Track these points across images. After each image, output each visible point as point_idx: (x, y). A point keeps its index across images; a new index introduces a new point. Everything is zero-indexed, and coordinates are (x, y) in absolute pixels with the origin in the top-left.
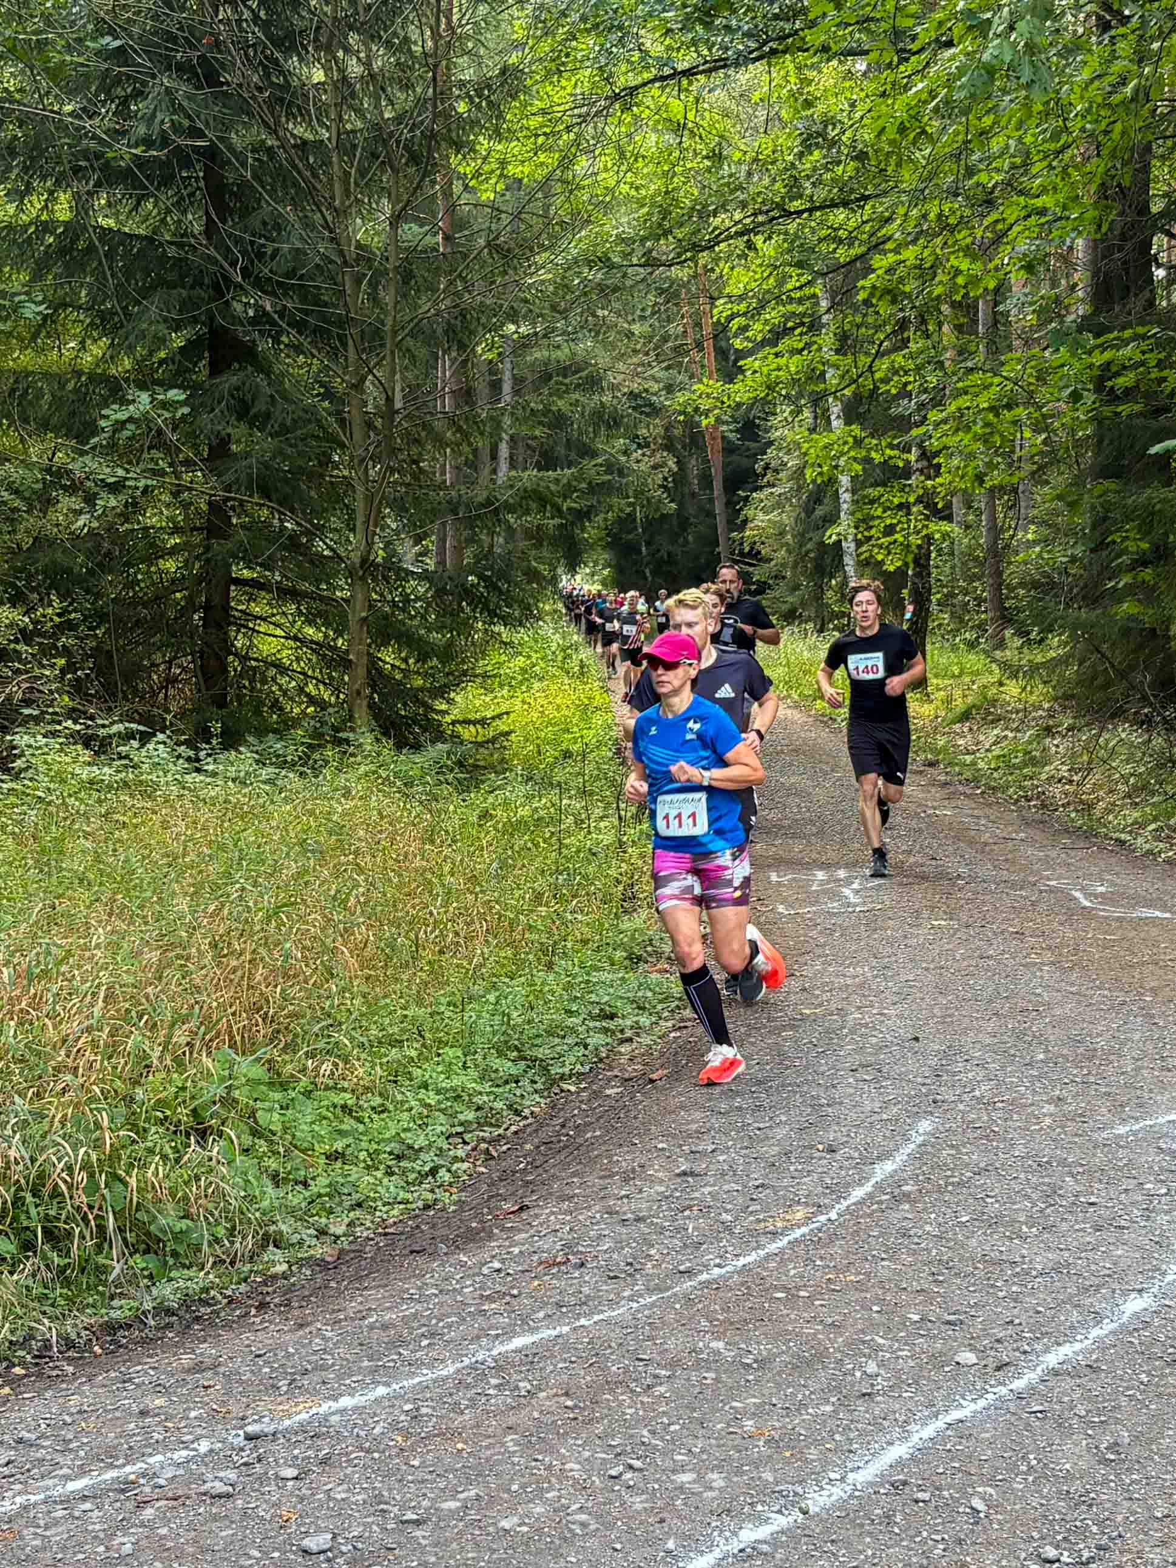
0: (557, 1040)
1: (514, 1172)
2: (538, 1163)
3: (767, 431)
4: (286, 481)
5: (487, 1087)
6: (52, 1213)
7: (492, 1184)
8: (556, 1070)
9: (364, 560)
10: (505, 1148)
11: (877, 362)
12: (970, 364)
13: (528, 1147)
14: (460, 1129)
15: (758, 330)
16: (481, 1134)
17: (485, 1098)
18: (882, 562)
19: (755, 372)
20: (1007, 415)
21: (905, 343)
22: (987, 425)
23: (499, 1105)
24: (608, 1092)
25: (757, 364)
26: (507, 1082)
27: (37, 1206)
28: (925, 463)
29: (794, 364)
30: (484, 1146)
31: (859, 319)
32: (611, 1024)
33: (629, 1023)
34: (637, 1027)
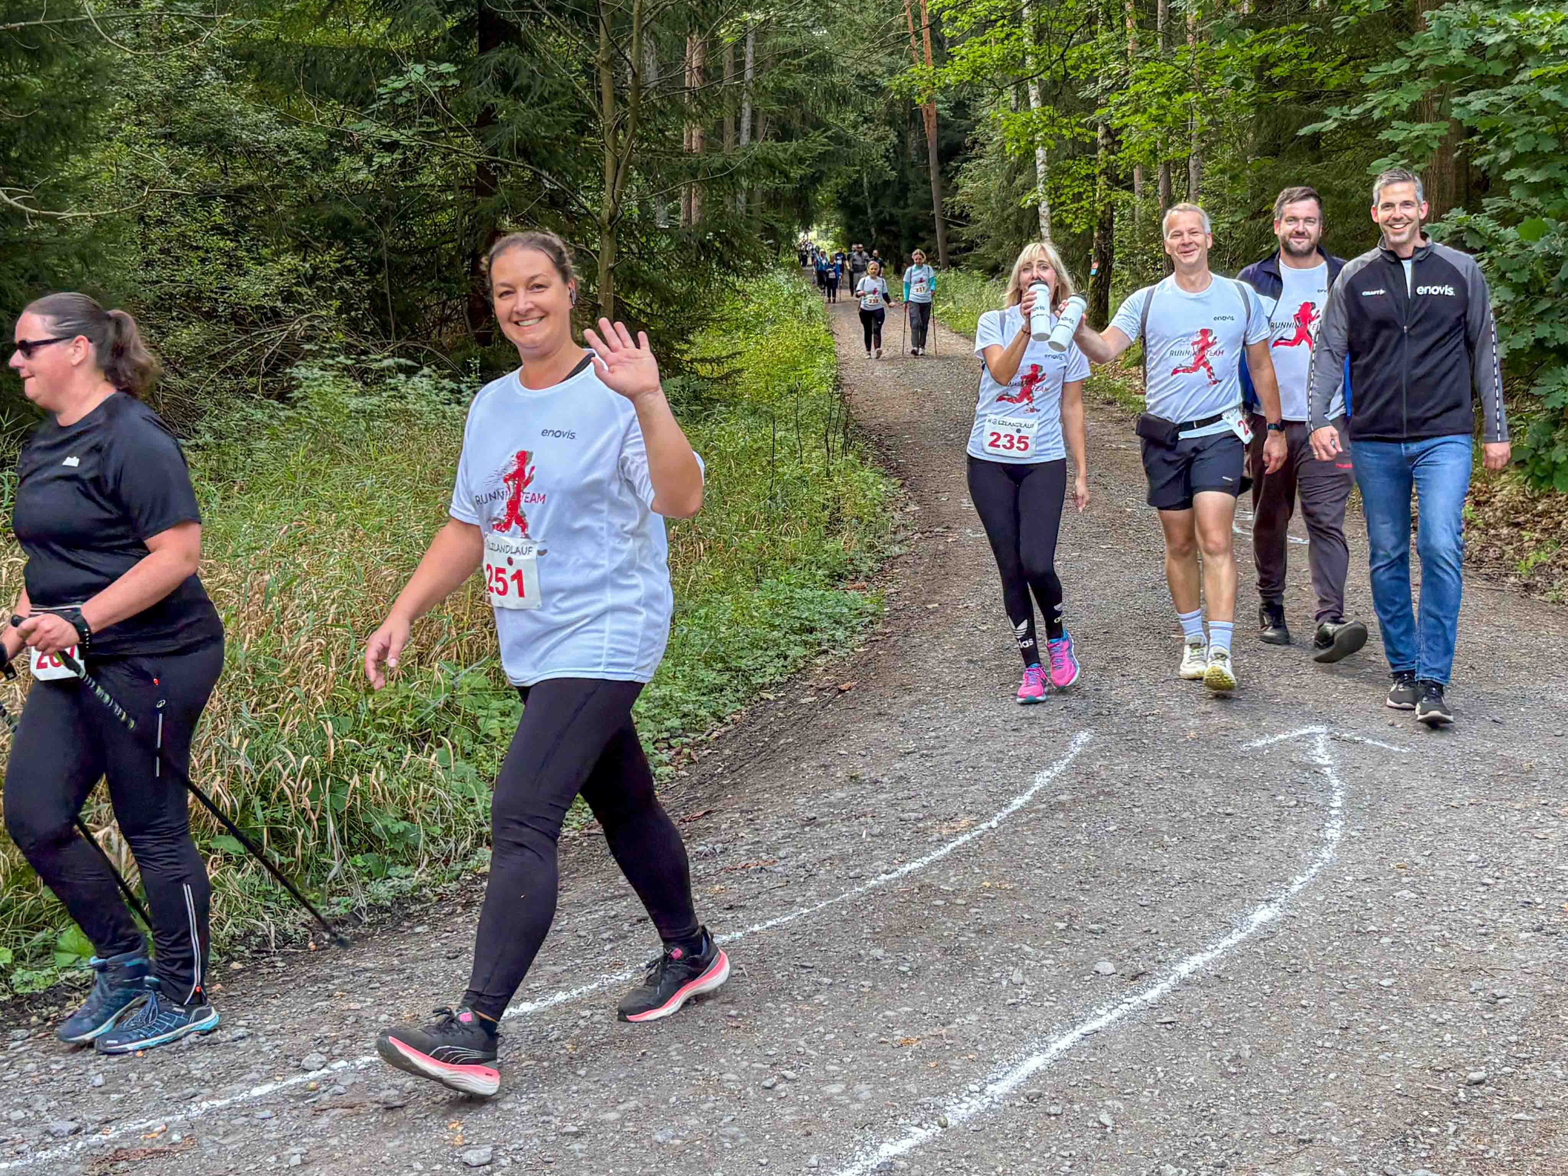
0: (760, 652)
1: (714, 775)
2: (733, 768)
3: (975, 110)
4: (545, 146)
5: (693, 696)
6: (278, 816)
7: (692, 787)
8: (756, 680)
9: (612, 218)
10: (706, 752)
11: (1068, 52)
12: (1146, 54)
13: (727, 752)
14: (666, 735)
15: (965, 21)
16: (686, 740)
17: (691, 706)
18: (1070, 226)
19: (962, 58)
20: (1179, 99)
21: (1093, 34)
22: (1161, 107)
23: (703, 712)
24: (803, 701)
25: (964, 51)
26: (711, 692)
27: (264, 809)
28: (1110, 140)
29: (997, 51)
30: (686, 751)
31: (1052, 14)
32: (810, 638)
33: (826, 637)
34: (833, 640)
